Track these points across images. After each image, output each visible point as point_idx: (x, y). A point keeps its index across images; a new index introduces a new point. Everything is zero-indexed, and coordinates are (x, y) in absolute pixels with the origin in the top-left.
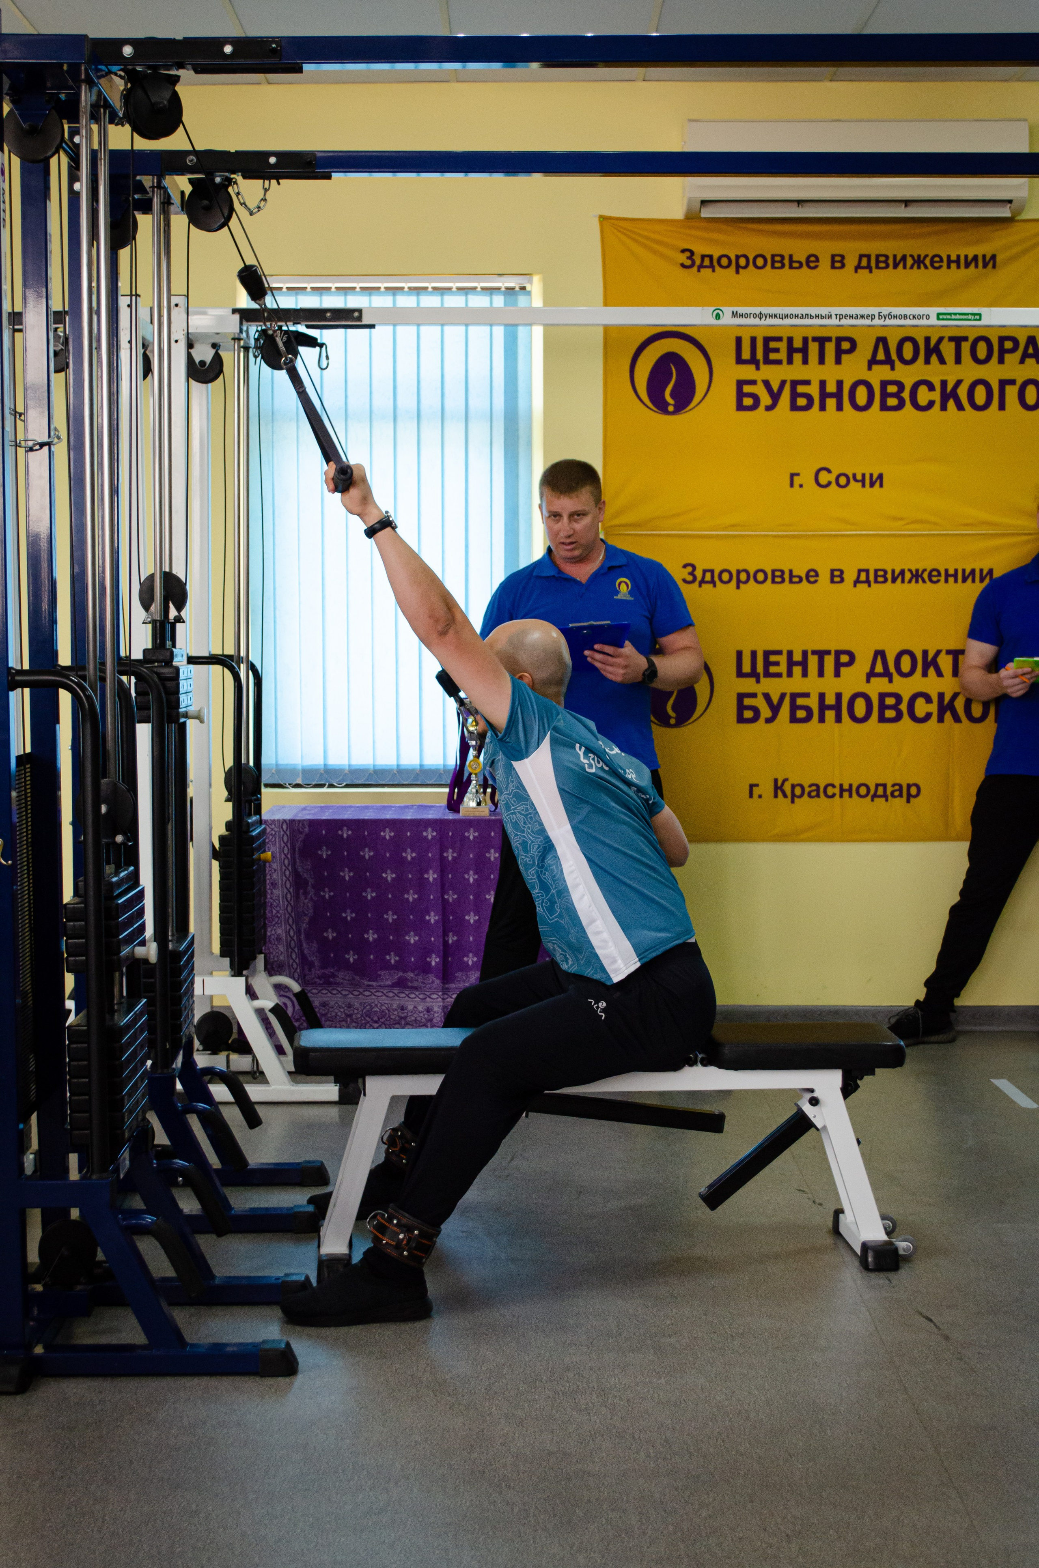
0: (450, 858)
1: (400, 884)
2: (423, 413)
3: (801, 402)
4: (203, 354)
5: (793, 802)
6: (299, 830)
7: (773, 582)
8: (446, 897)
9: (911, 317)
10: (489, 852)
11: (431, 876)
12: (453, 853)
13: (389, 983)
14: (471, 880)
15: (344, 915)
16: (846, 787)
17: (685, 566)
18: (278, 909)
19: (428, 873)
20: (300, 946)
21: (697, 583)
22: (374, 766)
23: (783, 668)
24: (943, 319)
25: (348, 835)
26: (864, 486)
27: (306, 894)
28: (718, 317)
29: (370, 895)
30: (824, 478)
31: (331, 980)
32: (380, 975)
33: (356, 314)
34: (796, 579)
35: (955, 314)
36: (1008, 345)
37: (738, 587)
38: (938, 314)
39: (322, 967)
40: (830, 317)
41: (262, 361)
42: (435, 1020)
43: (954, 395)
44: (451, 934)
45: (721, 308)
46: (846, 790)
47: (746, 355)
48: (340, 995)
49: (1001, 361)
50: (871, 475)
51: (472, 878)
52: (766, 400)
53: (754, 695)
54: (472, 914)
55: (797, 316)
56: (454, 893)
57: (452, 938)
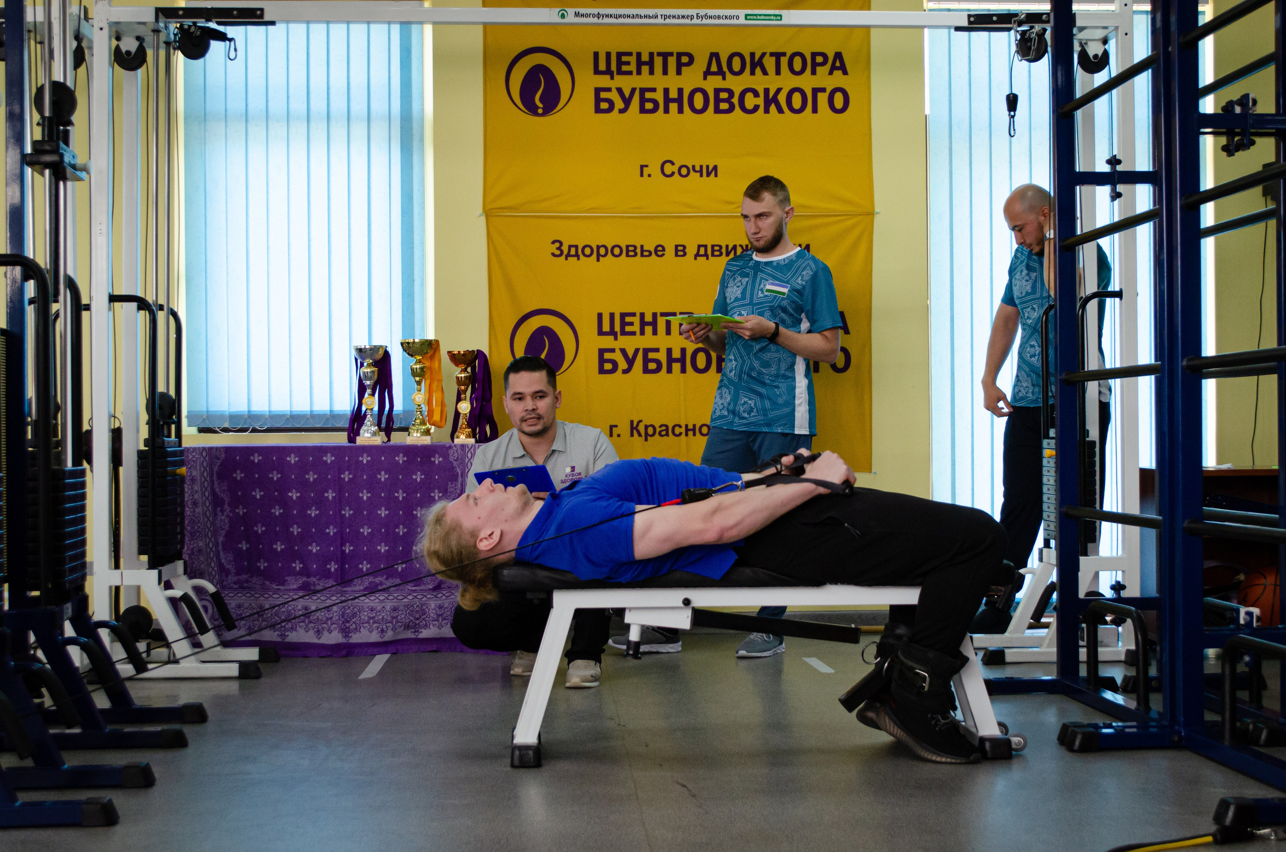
0: (347, 479)
1: (303, 503)
2: (332, 114)
3: (649, 106)
4: (129, 45)
5: (646, 440)
6: (216, 456)
7: (627, 255)
8: (343, 512)
9: (724, 17)
10: (380, 474)
11: (330, 495)
12: (349, 474)
13: (295, 587)
14: (365, 498)
15: (255, 529)
16: (690, 427)
17: (553, 242)
18: (199, 525)
19: (327, 492)
20: (217, 555)
21: (564, 257)
22: (291, 411)
23: (636, 328)
24: (750, 19)
25: (259, 460)
26: (701, 176)
27: (222, 511)
28: (563, 16)
29: (277, 511)
30: (668, 169)
31: (245, 585)
32: (287, 580)
33: (259, 12)
34: (646, 253)
35: (760, 15)
36: (819, 59)
37: (598, 260)
38: (746, 15)
39: (237, 574)
40: (656, 17)
41: (180, 52)
42: (334, 619)
43: (775, 100)
44: (348, 544)
45: (566, 9)
46: (690, 430)
47: (602, 67)
48: (253, 598)
49: (814, 72)
50: (708, 167)
51: (365, 496)
52: (619, 104)
53: (613, 350)
54: (366, 527)
55: (629, 16)
56: (350, 510)
57: (348, 549)
